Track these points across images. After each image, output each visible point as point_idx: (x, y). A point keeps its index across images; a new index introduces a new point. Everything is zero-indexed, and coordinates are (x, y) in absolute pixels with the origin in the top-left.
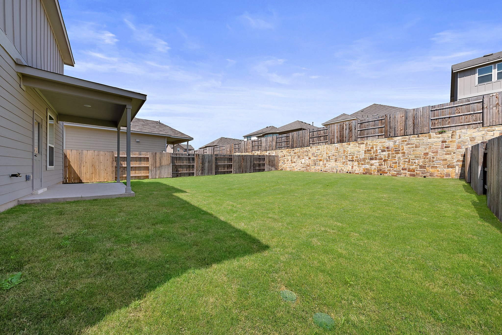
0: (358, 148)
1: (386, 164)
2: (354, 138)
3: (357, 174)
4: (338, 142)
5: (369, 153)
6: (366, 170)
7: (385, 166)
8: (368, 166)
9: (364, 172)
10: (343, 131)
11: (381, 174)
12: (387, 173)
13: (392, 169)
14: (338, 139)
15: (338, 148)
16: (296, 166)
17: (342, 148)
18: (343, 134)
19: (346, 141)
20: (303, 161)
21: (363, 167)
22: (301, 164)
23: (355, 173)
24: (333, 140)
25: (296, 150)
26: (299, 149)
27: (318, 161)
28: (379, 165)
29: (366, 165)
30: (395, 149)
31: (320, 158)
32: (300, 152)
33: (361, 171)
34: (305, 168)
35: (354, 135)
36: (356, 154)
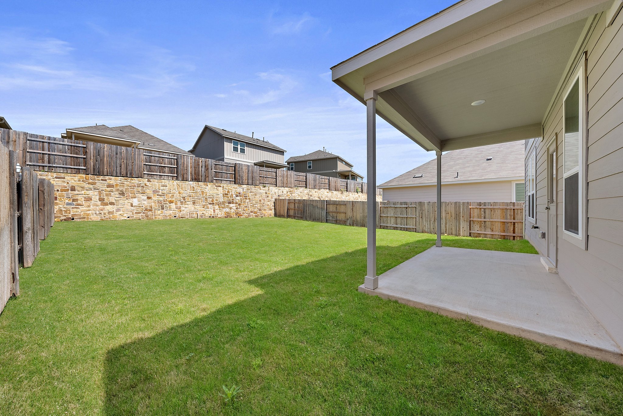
0: (216, 191)
1: (240, 208)
2: (210, 179)
3: (220, 218)
4: (192, 180)
5: (227, 196)
6: (227, 214)
7: (240, 209)
8: (228, 210)
9: (226, 216)
10: (199, 168)
11: (239, 217)
12: (242, 216)
13: (245, 212)
14: (192, 175)
15: (195, 188)
16: (118, 210)
17: (199, 188)
18: (199, 171)
19: (202, 180)
20: (135, 202)
21: (224, 211)
22: (132, 208)
23: (218, 217)
24: (185, 176)
25: (110, 179)
26: (121, 179)
27: (167, 203)
28: (236, 209)
29: (226, 209)
30: (244, 195)
31: (170, 199)
32: (123, 186)
33: (223, 215)
34: (142, 214)
35: (210, 175)
36: (215, 197)
